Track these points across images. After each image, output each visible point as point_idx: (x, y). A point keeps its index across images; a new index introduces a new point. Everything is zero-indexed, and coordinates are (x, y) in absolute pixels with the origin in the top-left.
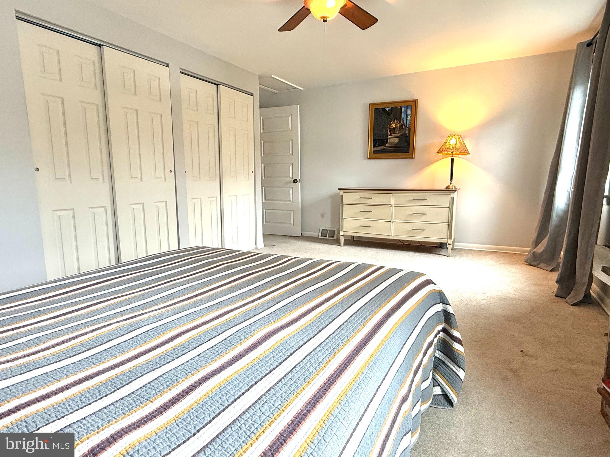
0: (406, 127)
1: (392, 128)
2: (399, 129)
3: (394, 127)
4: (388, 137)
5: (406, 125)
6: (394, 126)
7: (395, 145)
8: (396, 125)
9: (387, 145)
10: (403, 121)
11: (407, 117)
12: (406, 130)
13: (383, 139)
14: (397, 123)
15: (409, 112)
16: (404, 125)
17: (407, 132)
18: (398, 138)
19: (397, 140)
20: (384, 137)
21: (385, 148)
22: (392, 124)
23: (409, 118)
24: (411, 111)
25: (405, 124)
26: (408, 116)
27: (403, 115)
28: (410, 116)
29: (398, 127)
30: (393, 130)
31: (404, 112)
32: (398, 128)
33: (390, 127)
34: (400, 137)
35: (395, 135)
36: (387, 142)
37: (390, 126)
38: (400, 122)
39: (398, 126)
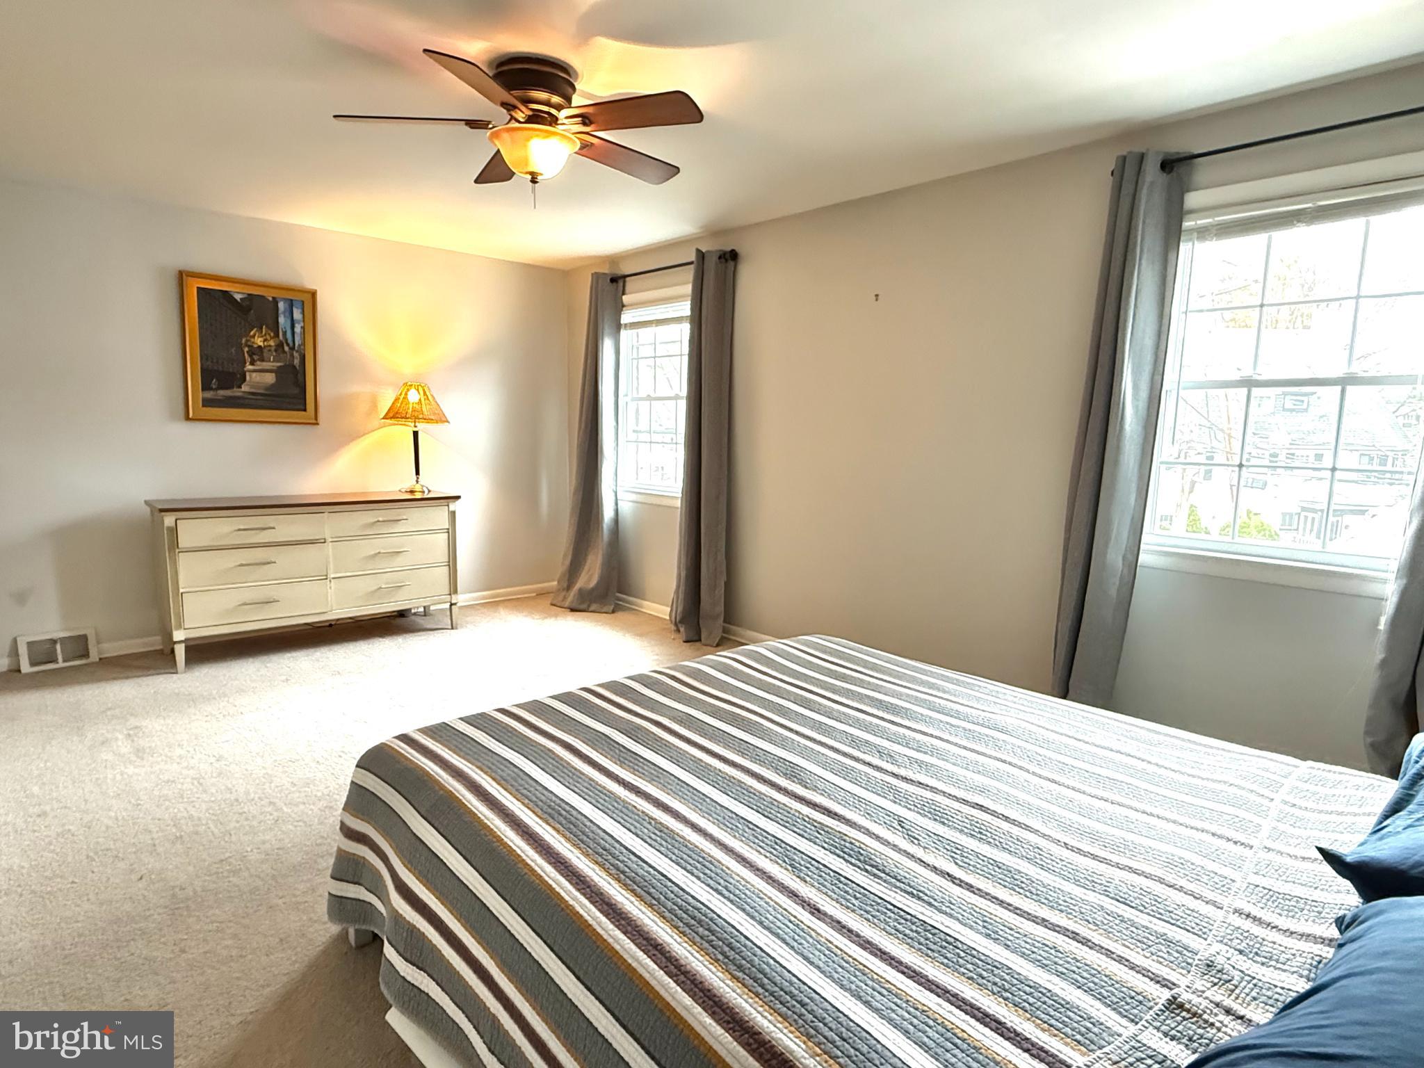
0: (292, 349)
1: (255, 346)
2: (276, 351)
3: (261, 344)
4: (245, 369)
5: (291, 344)
6: (259, 341)
7: (267, 389)
8: (265, 340)
9: (245, 388)
10: (285, 333)
11: (293, 327)
12: (292, 356)
13: (231, 370)
14: (268, 337)
15: (297, 315)
16: (288, 345)
17: (297, 362)
18: (274, 374)
19: (270, 378)
20: (235, 365)
21: (240, 394)
22: (254, 337)
23: (298, 329)
24: (303, 313)
25: (290, 341)
26: (296, 325)
27: (282, 320)
28: (302, 324)
29: (270, 346)
30: (257, 353)
31: (284, 313)
32: (273, 349)
33: (249, 343)
34: (278, 372)
35: (266, 365)
36: (244, 380)
37: (247, 341)
38: (277, 335)
39: (272, 343)
